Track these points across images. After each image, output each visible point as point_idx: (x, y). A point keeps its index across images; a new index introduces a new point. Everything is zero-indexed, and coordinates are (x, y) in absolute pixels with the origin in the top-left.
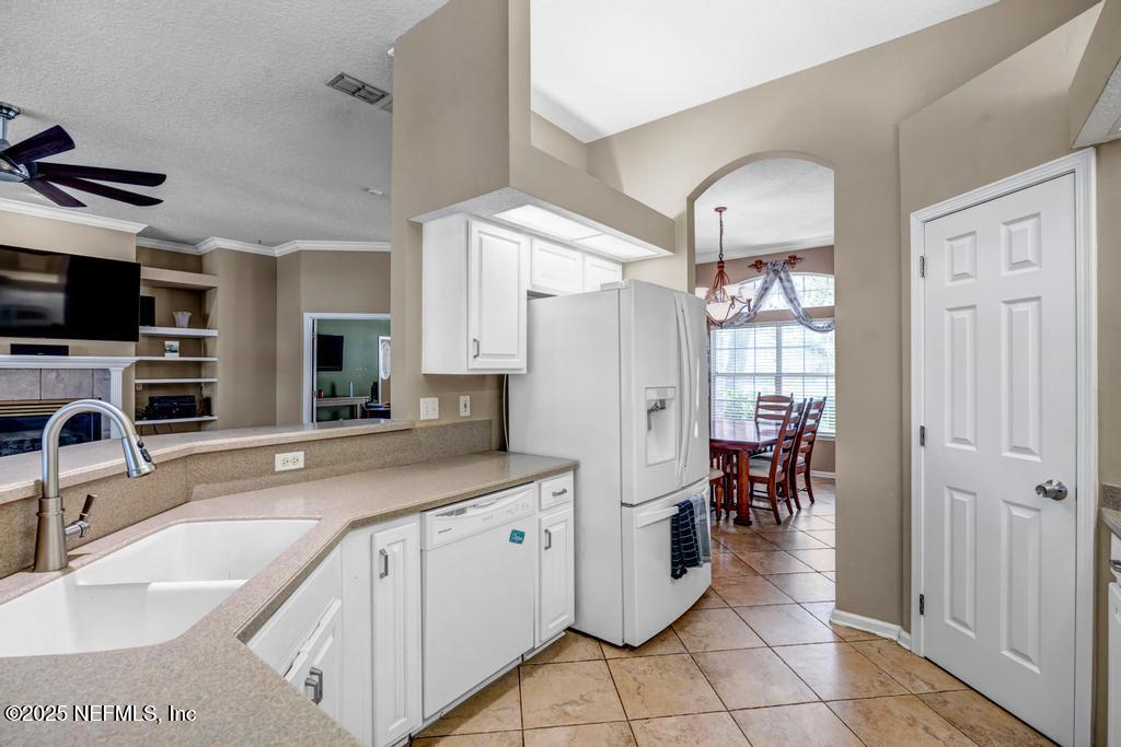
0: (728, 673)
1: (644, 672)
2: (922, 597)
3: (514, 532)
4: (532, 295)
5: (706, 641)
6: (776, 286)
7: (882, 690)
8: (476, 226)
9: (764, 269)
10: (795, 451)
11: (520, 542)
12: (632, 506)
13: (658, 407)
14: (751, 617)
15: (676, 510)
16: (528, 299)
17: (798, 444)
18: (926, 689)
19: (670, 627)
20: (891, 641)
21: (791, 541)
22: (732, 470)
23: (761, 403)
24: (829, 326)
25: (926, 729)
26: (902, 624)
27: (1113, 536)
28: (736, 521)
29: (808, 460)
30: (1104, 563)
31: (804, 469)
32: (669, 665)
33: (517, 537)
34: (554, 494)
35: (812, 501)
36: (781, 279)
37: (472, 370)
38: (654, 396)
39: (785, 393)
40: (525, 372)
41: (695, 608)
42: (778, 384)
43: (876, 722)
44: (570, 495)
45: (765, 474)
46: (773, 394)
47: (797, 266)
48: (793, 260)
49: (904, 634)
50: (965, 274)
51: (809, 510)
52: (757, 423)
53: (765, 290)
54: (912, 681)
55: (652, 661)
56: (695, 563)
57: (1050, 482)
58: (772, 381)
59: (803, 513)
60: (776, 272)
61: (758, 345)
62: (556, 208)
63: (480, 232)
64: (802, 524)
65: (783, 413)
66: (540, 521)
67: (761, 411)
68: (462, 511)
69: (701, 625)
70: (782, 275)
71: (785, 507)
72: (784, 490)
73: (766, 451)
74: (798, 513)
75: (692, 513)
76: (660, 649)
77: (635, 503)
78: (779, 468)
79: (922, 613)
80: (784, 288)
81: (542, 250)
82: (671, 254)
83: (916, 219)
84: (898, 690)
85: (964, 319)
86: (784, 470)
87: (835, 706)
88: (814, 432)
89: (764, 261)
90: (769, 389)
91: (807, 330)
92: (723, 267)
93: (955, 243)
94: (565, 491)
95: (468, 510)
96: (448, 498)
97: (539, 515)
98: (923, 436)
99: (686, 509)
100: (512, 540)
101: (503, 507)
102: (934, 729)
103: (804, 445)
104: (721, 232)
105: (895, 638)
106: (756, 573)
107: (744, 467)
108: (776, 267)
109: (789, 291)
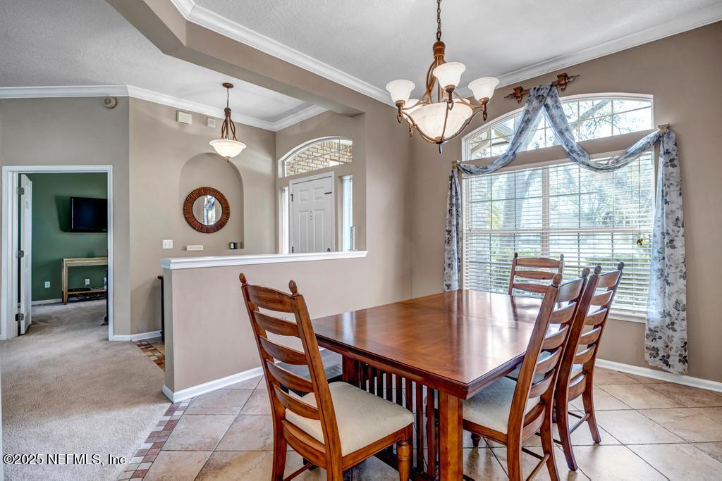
9: (525, 98)
23: (518, 269)
31: (581, 388)
36: (547, 106)
42: (545, 244)
47: (569, 88)
48: (563, 81)
53: (527, 122)
60: (541, 98)
65: (549, 283)
67: (518, 279)
70: (549, 101)
80: (552, 118)
89: (526, 88)
90: (530, 249)
108: (541, 93)
109: (558, 121)
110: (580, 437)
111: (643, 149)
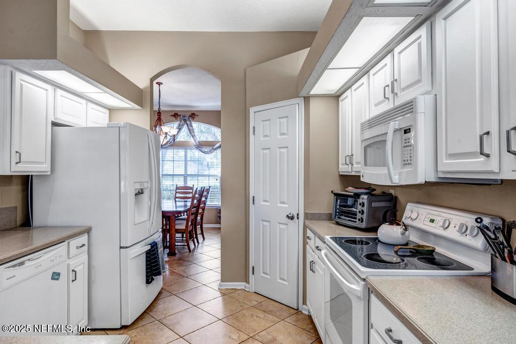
0: (178, 323)
1: (135, 336)
2: (253, 267)
3: (54, 273)
4: (54, 124)
5: (165, 312)
6: (185, 128)
7: (241, 308)
8: (19, 76)
9: (179, 118)
10: (196, 214)
11: (58, 279)
12: (126, 247)
13: (140, 193)
14: (184, 296)
15: (149, 247)
16: (52, 126)
17: (197, 211)
18: (256, 303)
19: (145, 312)
20: (242, 289)
21: (197, 259)
22: (166, 227)
23: (177, 191)
24: (210, 151)
25: (257, 316)
26: (246, 282)
27: (308, 230)
28: (169, 255)
29: (202, 219)
30: (306, 237)
31: (200, 223)
32: (148, 329)
33: (56, 276)
34: (77, 248)
35: (204, 239)
36: (187, 124)
37: (14, 172)
38: (138, 186)
39: (190, 184)
40: (49, 173)
41: (156, 299)
42: (185, 181)
43: (240, 320)
44: (85, 248)
45: (183, 227)
46: (183, 185)
47: (195, 119)
48: (193, 116)
49: (247, 285)
50: (267, 135)
51: (202, 243)
52: (176, 201)
53: (180, 129)
54: (251, 302)
55: (138, 330)
56: (159, 274)
57: (290, 214)
58: (182, 178)
59: (200, 245)
60: (185, 121)
61: (175, 159)
62: (82, 75)
63: (21, 80)
64: (200, 250)
66: (68, 265)
67: (178, 195)
68: (22, 264)
69: (161, 306)
70: (188, 122)
71: (193, 244)
72: (191, 234)
73: (181, 216)
74: (198, 245)
75: (157, 248)
76: (141, 323)
77: (128, 246)
78: (190, 224)
79: (253, 274)
80: (189, 129)
81: (61, 96)
82: (141, 108)
83: (252, 110)
84: (246, 307)
85: (267, 153)
86: (192, 224)
87: (225, 320)
88: (205, 204)
89: (179, 114)
90: (181, 183)
91: (200, 152)
92: (160, 116)
93: (265, 123)
94: (84, 245)
95: (26, 262)
96: (14, 256)
97: (68, 261)
98: (254, 200)
99: (154, 245)
100: (53, 279)
101: (48, 258)
102: (259, 315)
103: (200, 211)
104: (160, 96)
105: (243, 288)
106: (183, 277)
107: (173, 224)
108: (185, 118)
109: (191, 131)
110: (200, 237)
111: (218, 148)
